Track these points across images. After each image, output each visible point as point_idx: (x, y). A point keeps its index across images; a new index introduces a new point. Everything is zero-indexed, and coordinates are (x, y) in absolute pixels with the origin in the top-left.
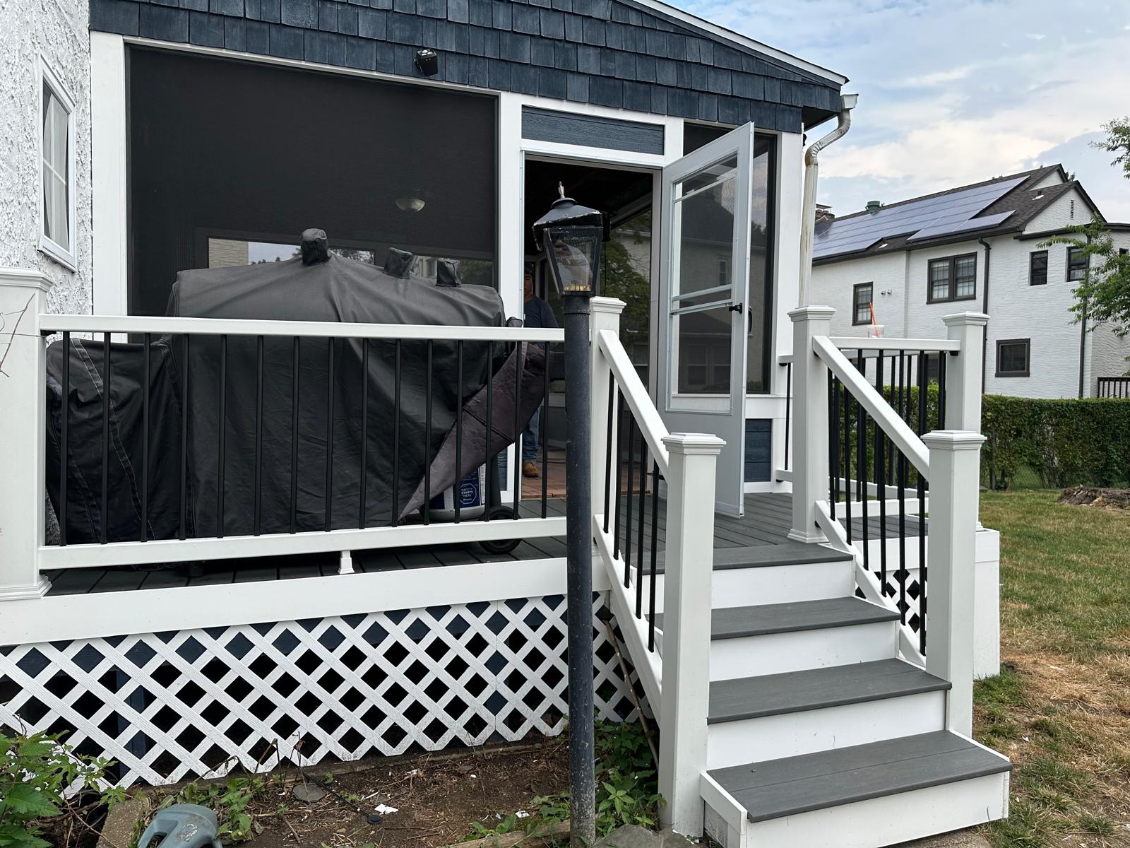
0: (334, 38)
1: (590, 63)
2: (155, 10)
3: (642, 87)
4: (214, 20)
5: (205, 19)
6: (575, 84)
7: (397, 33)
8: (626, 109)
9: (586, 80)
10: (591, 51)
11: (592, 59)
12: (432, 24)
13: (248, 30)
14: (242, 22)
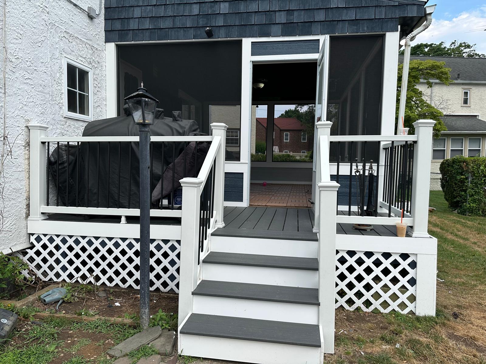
0: (179, 30)
1: (281, 18)
2: (123, 32)
3: (307, 24)
4: (140, 31)
5: (137, 32)
6: (274, 28)
7: (201, 23)
8: (299, 35)
9: (280, 26)
10: (282, 13)
11: (283, 16)
12: (214, 16)
13: (151, 32)
14: (149, 31)
